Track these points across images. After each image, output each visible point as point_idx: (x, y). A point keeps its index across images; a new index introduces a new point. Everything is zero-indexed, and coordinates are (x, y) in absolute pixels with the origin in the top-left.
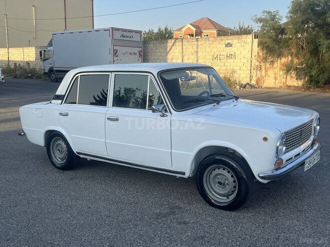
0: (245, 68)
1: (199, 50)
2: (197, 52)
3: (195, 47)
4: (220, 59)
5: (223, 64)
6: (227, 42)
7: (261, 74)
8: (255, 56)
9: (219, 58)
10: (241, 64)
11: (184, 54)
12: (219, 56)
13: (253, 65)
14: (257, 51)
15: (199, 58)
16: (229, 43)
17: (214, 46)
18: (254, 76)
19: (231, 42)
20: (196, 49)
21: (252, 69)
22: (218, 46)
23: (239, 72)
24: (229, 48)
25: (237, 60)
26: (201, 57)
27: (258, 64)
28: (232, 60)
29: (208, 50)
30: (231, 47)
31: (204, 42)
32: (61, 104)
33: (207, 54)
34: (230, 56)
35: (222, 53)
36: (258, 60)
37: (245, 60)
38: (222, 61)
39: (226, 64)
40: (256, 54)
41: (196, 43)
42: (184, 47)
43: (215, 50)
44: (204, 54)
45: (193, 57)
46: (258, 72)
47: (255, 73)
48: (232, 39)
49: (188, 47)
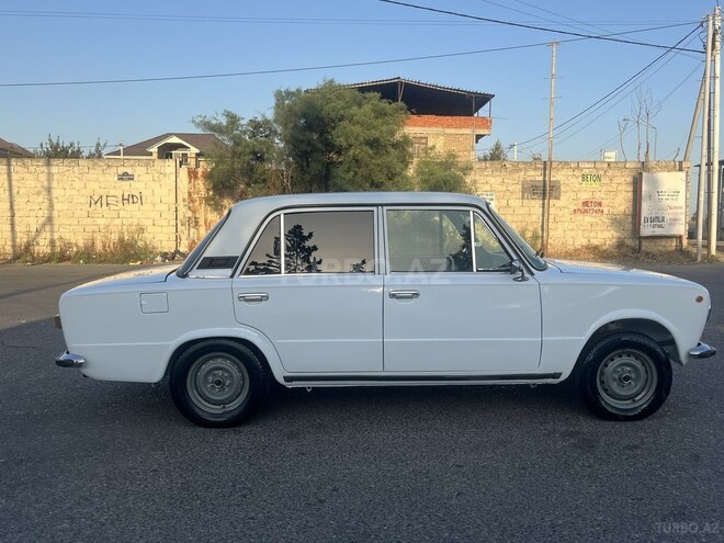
0: (164, 223)
1: (55, 184)
2: (49, 190)
3: (43, 178)
4: (108, 204)
5: (115, 214)
6: (121, 170)
7: (198, 235)
8: (184, 200)
9: (104, 202)
10: (155, 215)
11: (15, 191)
12: (104, 198)
13: (180, 217)
14: (186, 191)
15: (55, 201)
16: (126, 174)
17: (91, 177)
18: (184, 237)
19: (130, 171)
20: (46, 183)
21: (179, 225)
22: (102, 179)
23: (151, 229)
24: (128, 183)
25: (145, 207)
26: (61, 199)
27: (190, 214)
28: (136, 206)
29: (78, 184)
30: (131, 182)
31: (66, 168)
32: (232, 276)
33: (75, 192)
34: (129, 199)
35: (112, 193)
36: (190, 208)
37: (164, 207)
38: (112, 207)
39: (122, 214)
40: (186, 196)
41: (45, 169)
42: (15, 177)
43: (94, 186)
44: (68, 192)
45: (40, 199)
46: (192, 230)
47: (186, 232)
48: (132, 166)
49: (24, 176)
